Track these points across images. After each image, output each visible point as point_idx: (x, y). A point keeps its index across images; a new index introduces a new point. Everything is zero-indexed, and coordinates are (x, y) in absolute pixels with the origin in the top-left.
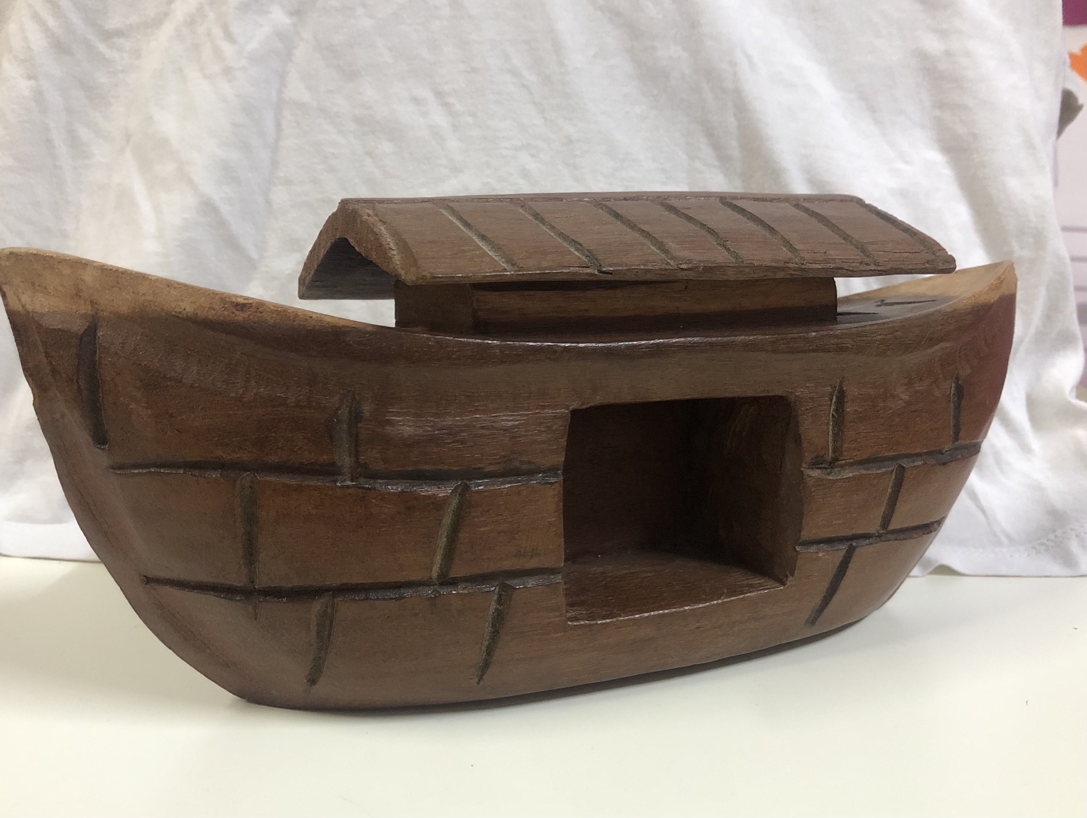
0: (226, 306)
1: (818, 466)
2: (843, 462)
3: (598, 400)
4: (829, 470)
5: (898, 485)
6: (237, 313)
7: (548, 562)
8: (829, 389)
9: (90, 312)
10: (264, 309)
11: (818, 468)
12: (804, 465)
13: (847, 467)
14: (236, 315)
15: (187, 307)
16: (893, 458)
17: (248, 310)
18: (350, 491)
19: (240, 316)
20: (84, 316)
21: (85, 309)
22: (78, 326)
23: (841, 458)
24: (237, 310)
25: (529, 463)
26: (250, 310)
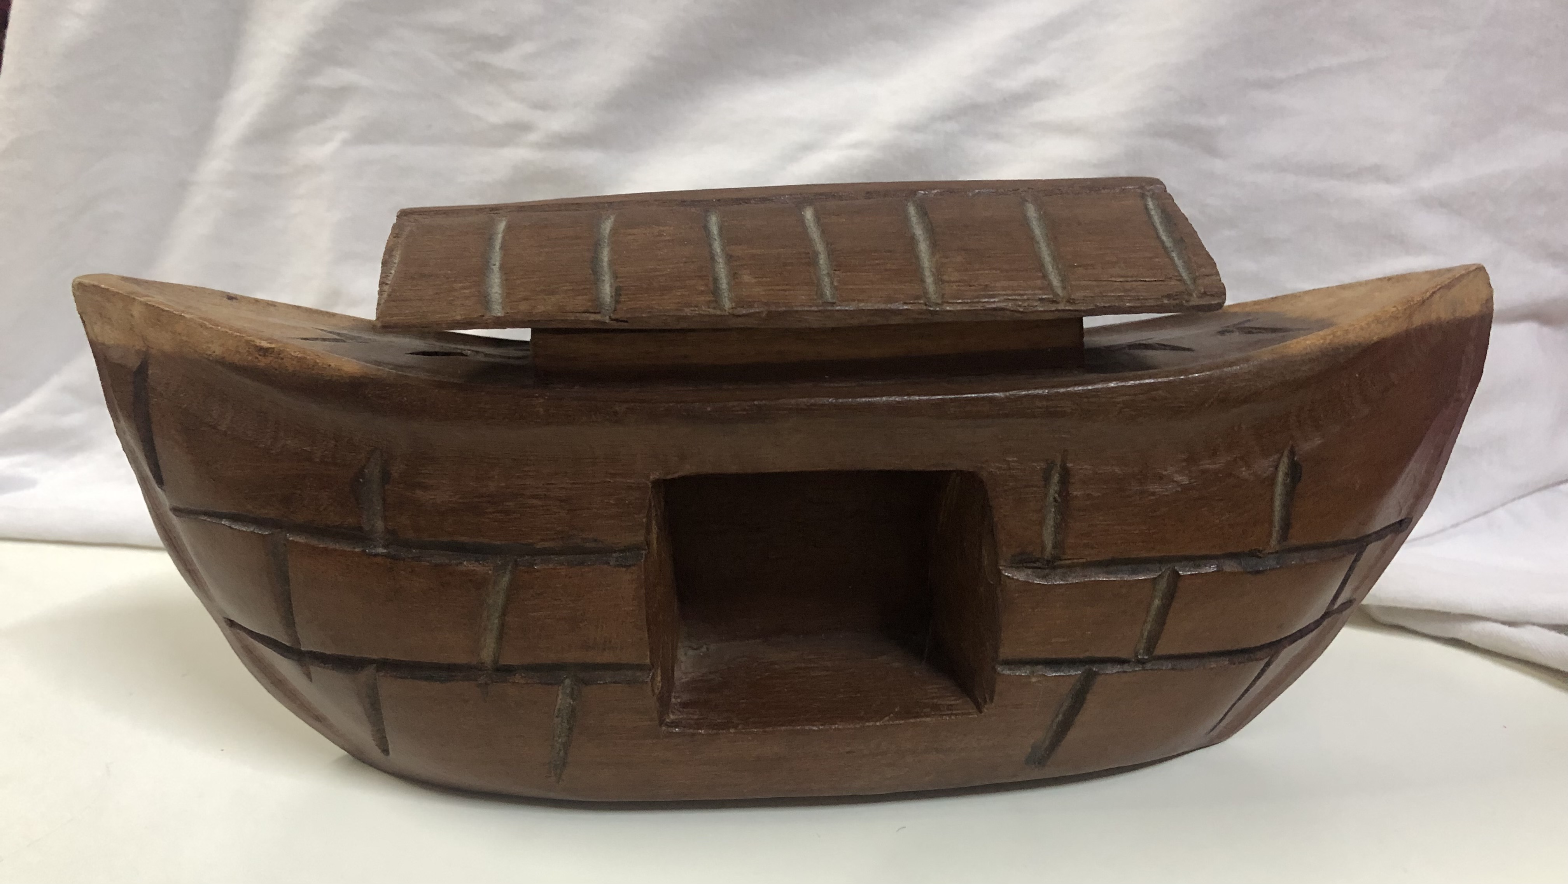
0: (250, 350)
1: (1028, 565)
2: (1068, 563)
3: (688, 469)
4: (1047, 571)
5: (1170, 597)
6: (260, 358)
7: (628, 656)
8: (1040, 466)
9: (144, 349)
10: (285, 355)
11: (1027, 567)
12: (1002, 562)
13: (1077, 568)
14: (259, 361)
15: (216, 349)
16: (1161, 560)
17: (270, 355)
18: (379, 560)
19: (262, 363)
20: (138, 352)
21: (139, 345)
22: (133, 363)
23: (1065, 557)
24: (260, 355)
25: (596, 540)
26: (272, 355)
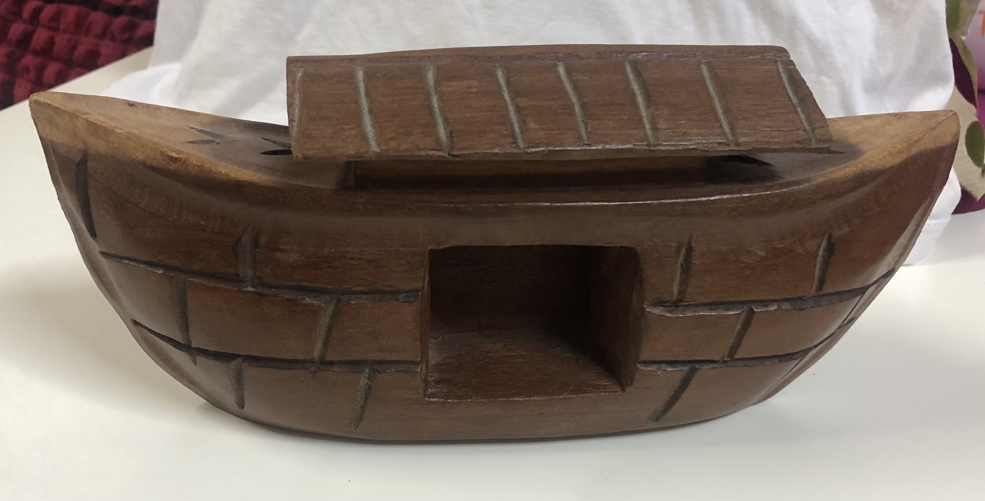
0: (164, 158)
1: (662, 304)
2: (687, 303)
3: (453, 242)
4: (673, 308)
5: (747, 324)
7: (407, 356)
9: (84, 149)
10: (189, 163)
11: (662, 306)
12: (646, 303)
13: (692, 307)
14: (170, 165)
16: (743, 303)
17: (178, 162)
18: (249, 295)
19: (173, 167)
20: (79, 150)
21: (80, 146)
22: (77, 157)
23: (685, 299)
24: (171, 162)
25: (390, 286)
26: (180, 162)
